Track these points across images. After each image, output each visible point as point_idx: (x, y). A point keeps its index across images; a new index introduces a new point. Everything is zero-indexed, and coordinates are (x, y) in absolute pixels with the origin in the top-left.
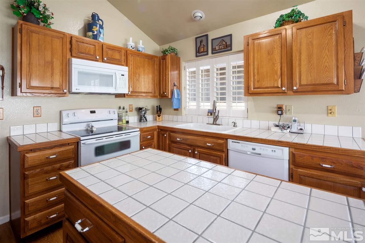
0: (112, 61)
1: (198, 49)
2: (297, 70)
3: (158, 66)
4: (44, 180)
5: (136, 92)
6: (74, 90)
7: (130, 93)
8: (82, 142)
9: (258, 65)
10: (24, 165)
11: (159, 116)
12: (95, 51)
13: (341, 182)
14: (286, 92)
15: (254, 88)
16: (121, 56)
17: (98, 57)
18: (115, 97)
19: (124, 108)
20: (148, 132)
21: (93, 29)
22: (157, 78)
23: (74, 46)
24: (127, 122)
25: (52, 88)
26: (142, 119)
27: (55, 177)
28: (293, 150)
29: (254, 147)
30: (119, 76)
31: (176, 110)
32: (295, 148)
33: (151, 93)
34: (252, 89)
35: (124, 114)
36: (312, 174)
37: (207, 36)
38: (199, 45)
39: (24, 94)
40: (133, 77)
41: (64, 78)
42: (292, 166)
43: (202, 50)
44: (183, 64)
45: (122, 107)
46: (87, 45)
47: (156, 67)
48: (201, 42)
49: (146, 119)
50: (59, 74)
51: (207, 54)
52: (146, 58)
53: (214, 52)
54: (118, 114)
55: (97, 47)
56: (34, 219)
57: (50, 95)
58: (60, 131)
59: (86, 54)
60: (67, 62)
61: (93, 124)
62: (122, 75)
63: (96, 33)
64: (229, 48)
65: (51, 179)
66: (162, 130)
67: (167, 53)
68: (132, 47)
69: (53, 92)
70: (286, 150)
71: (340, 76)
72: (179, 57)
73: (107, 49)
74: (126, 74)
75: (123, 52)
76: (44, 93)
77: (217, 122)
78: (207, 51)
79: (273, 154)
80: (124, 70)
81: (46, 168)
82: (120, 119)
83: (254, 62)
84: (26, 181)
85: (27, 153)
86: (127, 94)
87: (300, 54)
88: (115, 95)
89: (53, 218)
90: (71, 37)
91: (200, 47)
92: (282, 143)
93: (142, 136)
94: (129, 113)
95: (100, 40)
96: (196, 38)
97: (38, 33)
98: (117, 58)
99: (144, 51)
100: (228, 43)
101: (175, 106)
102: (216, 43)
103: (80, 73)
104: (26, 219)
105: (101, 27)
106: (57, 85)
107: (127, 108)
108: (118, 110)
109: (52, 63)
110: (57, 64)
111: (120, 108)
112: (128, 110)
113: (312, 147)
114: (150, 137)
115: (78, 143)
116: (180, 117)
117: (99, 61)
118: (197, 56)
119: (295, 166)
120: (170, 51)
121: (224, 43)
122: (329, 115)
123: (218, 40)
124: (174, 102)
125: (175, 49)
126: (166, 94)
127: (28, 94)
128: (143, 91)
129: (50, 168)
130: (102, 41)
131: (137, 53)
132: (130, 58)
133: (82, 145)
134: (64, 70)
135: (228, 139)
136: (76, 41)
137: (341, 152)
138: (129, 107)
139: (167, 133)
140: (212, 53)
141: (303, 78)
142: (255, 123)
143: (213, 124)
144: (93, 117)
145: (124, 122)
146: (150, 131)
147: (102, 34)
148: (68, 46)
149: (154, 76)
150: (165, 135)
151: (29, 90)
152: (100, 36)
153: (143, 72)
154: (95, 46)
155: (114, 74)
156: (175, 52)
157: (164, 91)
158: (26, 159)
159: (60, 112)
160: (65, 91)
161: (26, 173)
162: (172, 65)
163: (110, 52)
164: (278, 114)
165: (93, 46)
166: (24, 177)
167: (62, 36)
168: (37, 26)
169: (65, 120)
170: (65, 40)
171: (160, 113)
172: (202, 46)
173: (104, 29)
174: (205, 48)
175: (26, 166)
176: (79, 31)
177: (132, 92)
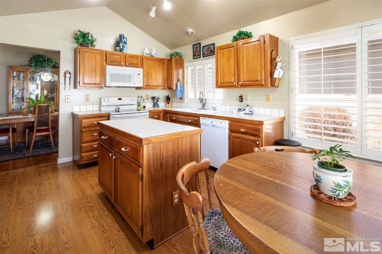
0: (132, 65)
1: (194, 54)
2: (242, 70)
3: (167, 66)
4: (91, 135)
5: (149, 86)
6: (107, 85)
7: (144, 86)
8: (111, 116)
9: (222, 68)
10: (81, 125)
11: (168, 103)
12: (120, 59)
13: (249, 140)
14: (237, 86)
15: (220, 83)
16: (138, 61)
17: (122, 64)
18: (136, 89)
19: (142, 97)
20: (156, 113)
21: (120, 45)
22: (166, 75)
23: (108, 58)
24: (144, 107)
25: (95, 84)
26: (155, 105)
27: (96, 134)
28: (230, 122)
29: (212, 121)
30: (136, 75)
31: (181, 98)
32: (231, 121)
33: (161, 86)
34: (219, 84)
35: (142, 101)
36: (237, 136)
37: (200, 43)
38: (195, 50)
39: (81, 88)
40: (147, 75)
41: (102, 78)
42: (230, 132)
43: (197, 54)
44: (186, 64)
45: (140, 96)
46: (115, 56)
47: (165, 67)
48: (196, 48)
49: (158, 105)
50: (99, 75)
51: (200, 57)
52: (157, 61)
53: (204, 56)
54: (138, 101)
55: (122, 57)
56: (86, 155)
57: (94, 88)
58: (100, 110)
59: (115, 62)
60: (104, 67)
61: (120, 107)
62: (138, 74)
63: (121, 47)
64: (213, 53)
65: (94, 135)
66: (166, 112)
67: (173, 56)
68: (147, 54)
69: (96, 86)
70: (227, 122)
71: (262, 75)
72: (183, 58)
73: (129, 58)
74: (141, 73)
75: (140, 58)
76: (91, 87)
77: (205, 107)
78: (200, 55)
79: (221, 125)
80: (140, 70)
81: (92, 129)
82: (139, 105)
83: (220, 65)
84: (82, 134)
85: (83, 119)
86: (142, 87)
87: (243, 60)
88: (136, 88)
89: (95, 157)
90: (106, 52)
91: (195, 51)
92: (225, 118)
93: (151, 115)
94: (145, 100)
95: (124, 52)
96: (193, 45)
97: (88, 52)
98: (135, 63)
99: (156, 56)
100: (213, 50)
101: (178, 96)
102: (205, 49)
103: (111, 75)
104: (82, 154)
105: (125, 43)
106: (98, 82)
107: (144, 97)
108: (137, 98)
109: (95, 69)
110: (98, 70)
111: (139, 97)
112: (145, 99)
113: (238, 120)
114: (157, 117)
115: (109, 116)
116: (183, 104)
117: (123, 66)
118: (194, 59)
119: (231, 132)
120: (175, 55)
121: (210, 50)
122: (268, 101)
123: (206, 47)
124: (177, 93)
125: (179, 53)
126: (172, 87)
127: (83, 88)
128: (154, 85)
129: (94, 129)
130: (126, 52)
131: (151, 58)
132: (145, 62)
133: (111, 117)
134: (102, 73)
135: (200, 117)
136: (109, 54)
137: (250, 122)
138: (146, 96)
139: (169, 114)
140: (203, 57)
141: (245, 76)
142: (228, 108)
143: (202, 109)
144: (120, 102)
145: (142, 106)
146: (157, 113)
147: (126, 47)
148: (105, 58)
149: (163, 73)
150: (167, 116)
151: (84, 85)
152: (124, 49)
153: (154, 72)
154: (120, 56)
155: (133, 74)
156: (179, 55)
157: (171, 85)
158: (82, 122)
159: (100, 98)
160: (103, 85)
161: (82, 130)
162: (176, 65)
163: (130, 59)
164: (240, 101)
165: (119, 57)
166: (82, 132)
167: (101, 52)
168: (87, 48)
169: (103, 104)
170: (103, 54)
171: (169, 101)
172: (197, 51)
173: (127, 44)
174: (199, 52)
175: (82, 126)
176: (112, 46)
177: (146, 85)
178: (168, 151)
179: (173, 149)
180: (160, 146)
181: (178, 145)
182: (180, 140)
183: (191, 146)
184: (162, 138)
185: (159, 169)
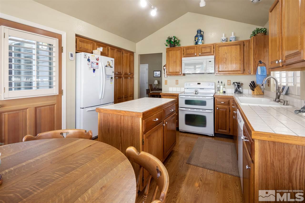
0: (204, 54)
5: (223, 71)
7: (217, 72)
16: (211, 49)
17: (196, 54)
19: (222, 83)
20: (223, 99)
24: (224, 92)
25: (176, 72)
35: (221, 86)
39: (168, 75)
40: (220, 61)
45: (220, 82)
49: (240, 92)
52: (233, 45)
55: (196, 49)
61: (199, 90)
63: (197, 41)
75: (213, 46)
76: (174, 74)
82: (218, 90)
85: (163, 96)
95: (199, 44)
97: (171, 51)
98: (208, 51)
105: (201, 36)
106: (178, 71)
111: (218, 82)
112: (226, 84)
124: (257, 79)
128: (230, 70)
132: (219, 49)
136: (185, 49)
144: (199, 86)
145: (221, 91)
148: (183, 52)
151: (169, 73)
153: (230, 56)
160: (180, 73)
163: (203, 49)
170: (181, 50)
178: (113, 122)
179: (117, 121)
180: (108, 116)
181: (121, 121)
182: (122, 117)
183: (132, 125)
184: (107, 111)
185: (107, 132)
